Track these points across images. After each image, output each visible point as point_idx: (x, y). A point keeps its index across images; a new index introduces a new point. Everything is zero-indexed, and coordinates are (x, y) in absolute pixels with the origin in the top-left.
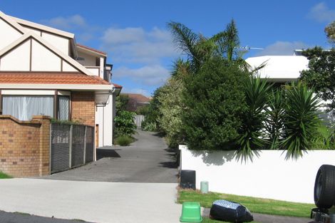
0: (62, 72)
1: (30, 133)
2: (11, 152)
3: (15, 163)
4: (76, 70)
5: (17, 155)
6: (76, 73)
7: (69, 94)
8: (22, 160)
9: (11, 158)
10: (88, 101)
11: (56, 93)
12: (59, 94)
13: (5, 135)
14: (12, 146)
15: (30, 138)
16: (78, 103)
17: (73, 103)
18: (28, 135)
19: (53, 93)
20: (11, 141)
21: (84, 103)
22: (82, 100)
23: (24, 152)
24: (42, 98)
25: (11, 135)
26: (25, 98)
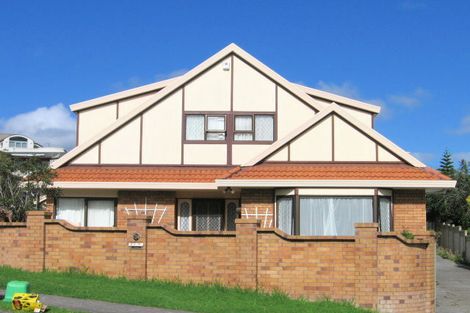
0: (377, 163)
1: (418, 257)
2: (396, 286)
3: (402, 302)
4: (396, 160)
5: (405, 290)
6: (397, 163)
7: (389, 194)
8: (410, 297)
9: (397, 294)
10: (417, 203)
11: (376, 192)
12: (380, 194)
13: (389, 261)
14: (398, 277)
15: (418, 265)
16: (402, 206)
17: (396, 206)
18: (416, 261)
19: (371, 192)
20: (396, 269)
21: (411, 206)
22: (408, 202)
23: (412, 285)
24: (355, 201)
25: (396, 261)
26: (331, 200)
